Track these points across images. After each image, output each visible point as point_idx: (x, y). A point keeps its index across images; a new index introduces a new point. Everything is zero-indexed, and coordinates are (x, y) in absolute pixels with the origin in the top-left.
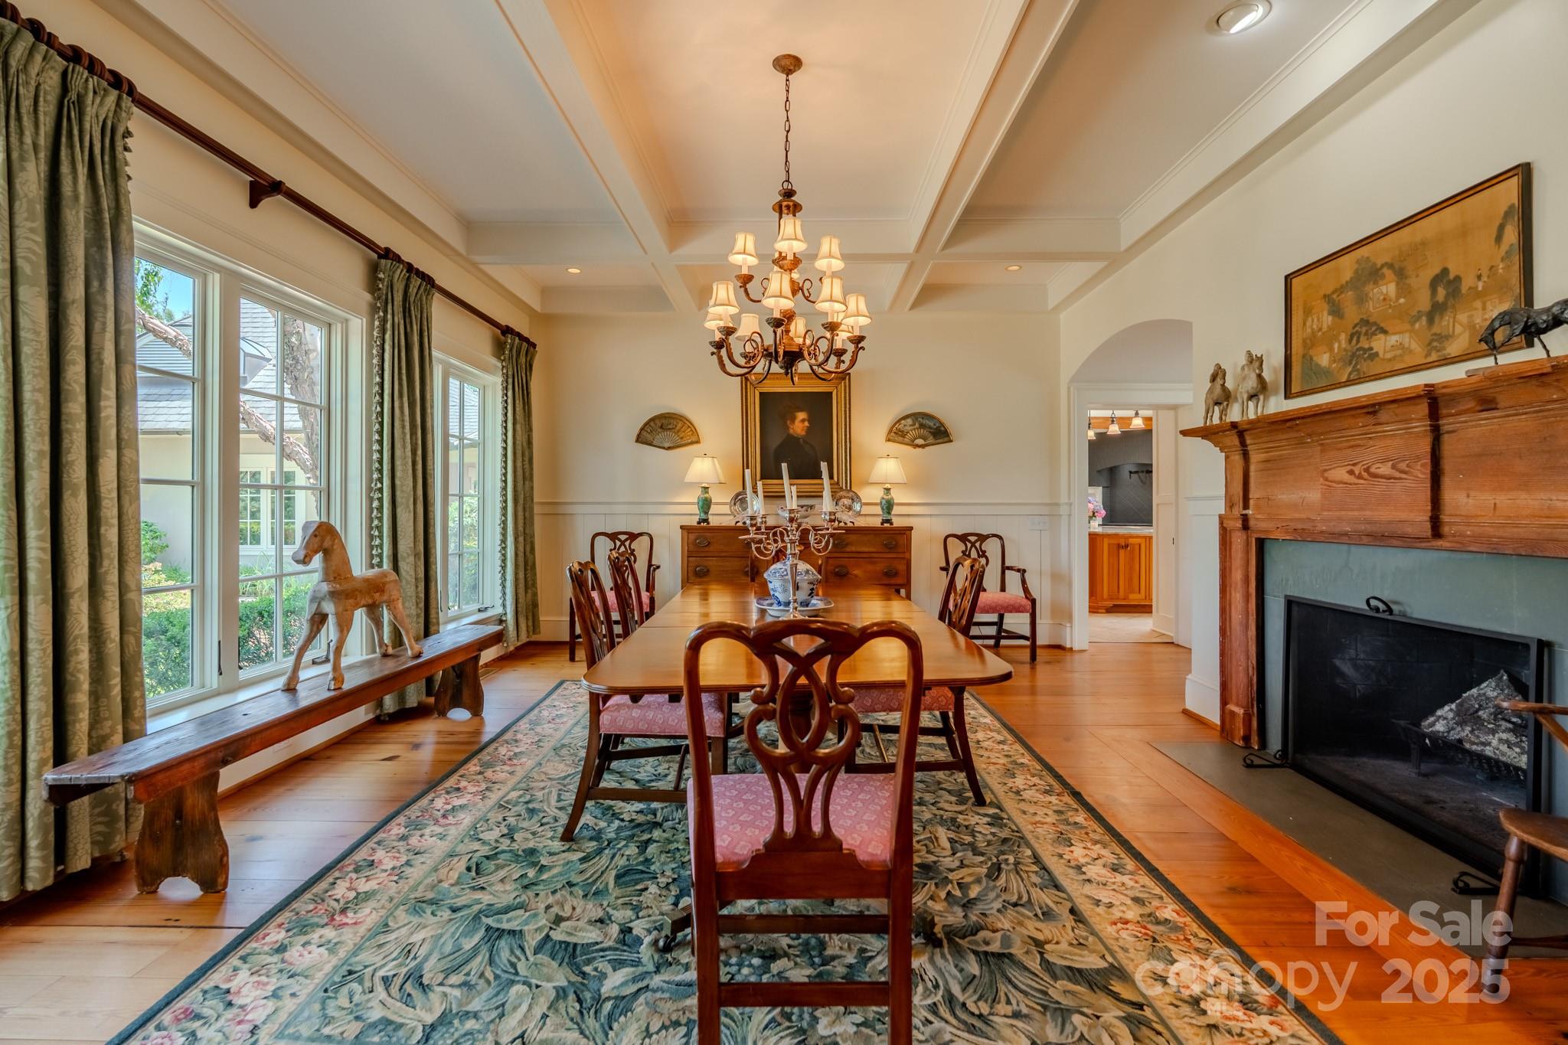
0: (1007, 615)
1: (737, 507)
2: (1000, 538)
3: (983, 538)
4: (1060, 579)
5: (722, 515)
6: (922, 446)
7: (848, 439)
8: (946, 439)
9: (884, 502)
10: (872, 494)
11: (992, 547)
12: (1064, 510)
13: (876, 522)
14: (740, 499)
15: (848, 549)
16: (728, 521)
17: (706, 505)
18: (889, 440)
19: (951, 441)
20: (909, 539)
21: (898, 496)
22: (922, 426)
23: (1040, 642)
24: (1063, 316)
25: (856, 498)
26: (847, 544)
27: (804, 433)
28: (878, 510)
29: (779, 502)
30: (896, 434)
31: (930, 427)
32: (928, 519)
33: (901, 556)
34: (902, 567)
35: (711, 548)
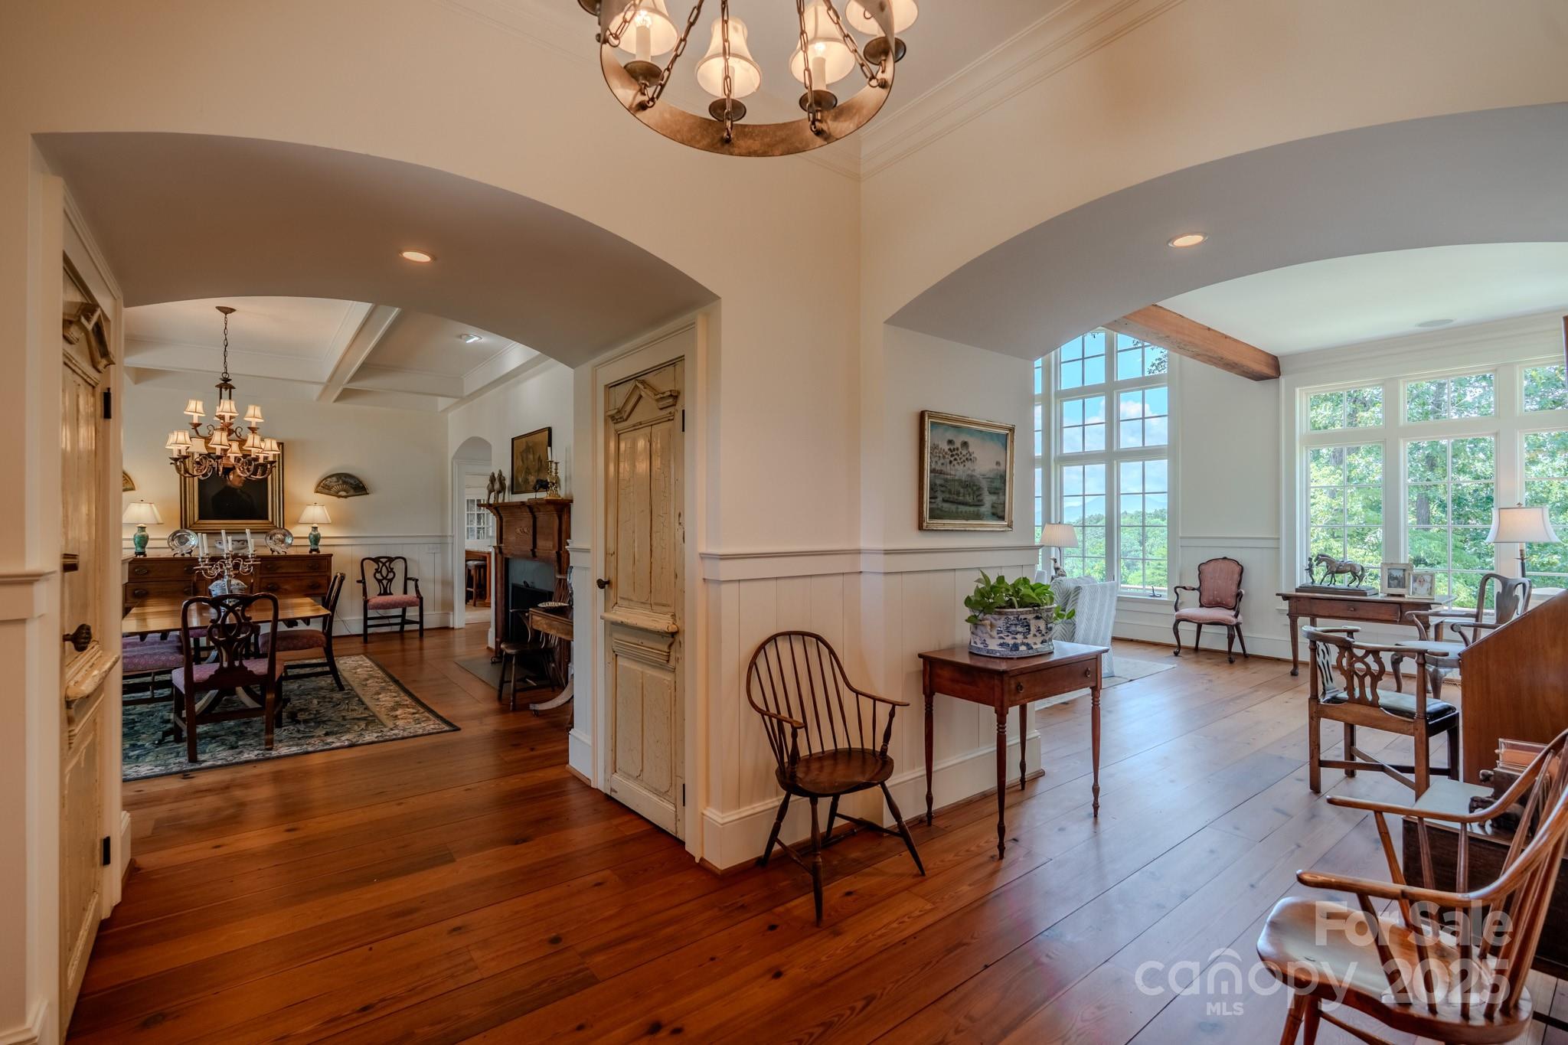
0: (408, 609)
1: (176, 542)
2: (404, 559)
3: (391, 560)
4: (447, 584)
5: (159, 547)
6: (346, 497)
7: (282, 491)
8: (364, 492)
9: (312, 536)
10: (302, 531)
11: (398, 566)
12: (449, 540)
13: (306, 551)
14: (178, 537)
15: (279, 571)
16: (167, 553)
17: (143, 541)
18: (317, 492)
19: (368, 494)
20: (330, 562)
21: (323, 532)
22: (344, 482)
23: (425, 626)
24: (450, 415)
25: (287, 534)
26: (278, 568)
27: (241, 485)
28: (307, 542)
29: (217, 537)
30: (323, 487)
31: (351, 484)
32: (350, 548)
33: (324, 574)
34: (324, 582)
35: (151, 575)
